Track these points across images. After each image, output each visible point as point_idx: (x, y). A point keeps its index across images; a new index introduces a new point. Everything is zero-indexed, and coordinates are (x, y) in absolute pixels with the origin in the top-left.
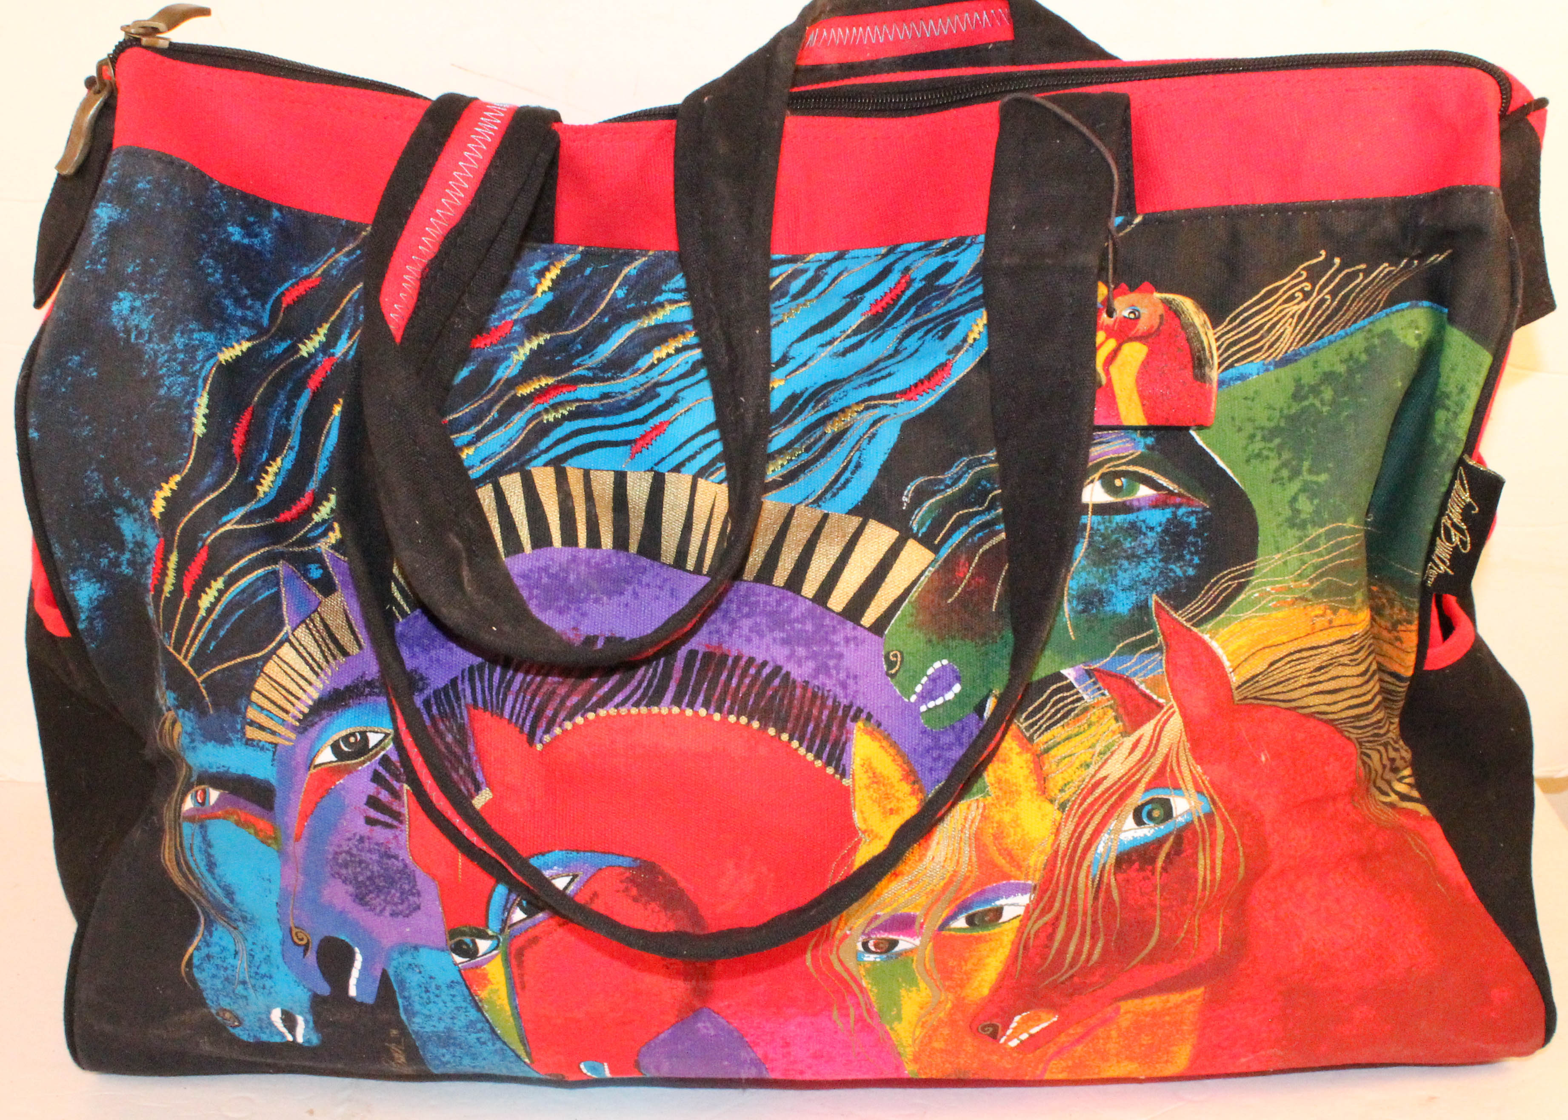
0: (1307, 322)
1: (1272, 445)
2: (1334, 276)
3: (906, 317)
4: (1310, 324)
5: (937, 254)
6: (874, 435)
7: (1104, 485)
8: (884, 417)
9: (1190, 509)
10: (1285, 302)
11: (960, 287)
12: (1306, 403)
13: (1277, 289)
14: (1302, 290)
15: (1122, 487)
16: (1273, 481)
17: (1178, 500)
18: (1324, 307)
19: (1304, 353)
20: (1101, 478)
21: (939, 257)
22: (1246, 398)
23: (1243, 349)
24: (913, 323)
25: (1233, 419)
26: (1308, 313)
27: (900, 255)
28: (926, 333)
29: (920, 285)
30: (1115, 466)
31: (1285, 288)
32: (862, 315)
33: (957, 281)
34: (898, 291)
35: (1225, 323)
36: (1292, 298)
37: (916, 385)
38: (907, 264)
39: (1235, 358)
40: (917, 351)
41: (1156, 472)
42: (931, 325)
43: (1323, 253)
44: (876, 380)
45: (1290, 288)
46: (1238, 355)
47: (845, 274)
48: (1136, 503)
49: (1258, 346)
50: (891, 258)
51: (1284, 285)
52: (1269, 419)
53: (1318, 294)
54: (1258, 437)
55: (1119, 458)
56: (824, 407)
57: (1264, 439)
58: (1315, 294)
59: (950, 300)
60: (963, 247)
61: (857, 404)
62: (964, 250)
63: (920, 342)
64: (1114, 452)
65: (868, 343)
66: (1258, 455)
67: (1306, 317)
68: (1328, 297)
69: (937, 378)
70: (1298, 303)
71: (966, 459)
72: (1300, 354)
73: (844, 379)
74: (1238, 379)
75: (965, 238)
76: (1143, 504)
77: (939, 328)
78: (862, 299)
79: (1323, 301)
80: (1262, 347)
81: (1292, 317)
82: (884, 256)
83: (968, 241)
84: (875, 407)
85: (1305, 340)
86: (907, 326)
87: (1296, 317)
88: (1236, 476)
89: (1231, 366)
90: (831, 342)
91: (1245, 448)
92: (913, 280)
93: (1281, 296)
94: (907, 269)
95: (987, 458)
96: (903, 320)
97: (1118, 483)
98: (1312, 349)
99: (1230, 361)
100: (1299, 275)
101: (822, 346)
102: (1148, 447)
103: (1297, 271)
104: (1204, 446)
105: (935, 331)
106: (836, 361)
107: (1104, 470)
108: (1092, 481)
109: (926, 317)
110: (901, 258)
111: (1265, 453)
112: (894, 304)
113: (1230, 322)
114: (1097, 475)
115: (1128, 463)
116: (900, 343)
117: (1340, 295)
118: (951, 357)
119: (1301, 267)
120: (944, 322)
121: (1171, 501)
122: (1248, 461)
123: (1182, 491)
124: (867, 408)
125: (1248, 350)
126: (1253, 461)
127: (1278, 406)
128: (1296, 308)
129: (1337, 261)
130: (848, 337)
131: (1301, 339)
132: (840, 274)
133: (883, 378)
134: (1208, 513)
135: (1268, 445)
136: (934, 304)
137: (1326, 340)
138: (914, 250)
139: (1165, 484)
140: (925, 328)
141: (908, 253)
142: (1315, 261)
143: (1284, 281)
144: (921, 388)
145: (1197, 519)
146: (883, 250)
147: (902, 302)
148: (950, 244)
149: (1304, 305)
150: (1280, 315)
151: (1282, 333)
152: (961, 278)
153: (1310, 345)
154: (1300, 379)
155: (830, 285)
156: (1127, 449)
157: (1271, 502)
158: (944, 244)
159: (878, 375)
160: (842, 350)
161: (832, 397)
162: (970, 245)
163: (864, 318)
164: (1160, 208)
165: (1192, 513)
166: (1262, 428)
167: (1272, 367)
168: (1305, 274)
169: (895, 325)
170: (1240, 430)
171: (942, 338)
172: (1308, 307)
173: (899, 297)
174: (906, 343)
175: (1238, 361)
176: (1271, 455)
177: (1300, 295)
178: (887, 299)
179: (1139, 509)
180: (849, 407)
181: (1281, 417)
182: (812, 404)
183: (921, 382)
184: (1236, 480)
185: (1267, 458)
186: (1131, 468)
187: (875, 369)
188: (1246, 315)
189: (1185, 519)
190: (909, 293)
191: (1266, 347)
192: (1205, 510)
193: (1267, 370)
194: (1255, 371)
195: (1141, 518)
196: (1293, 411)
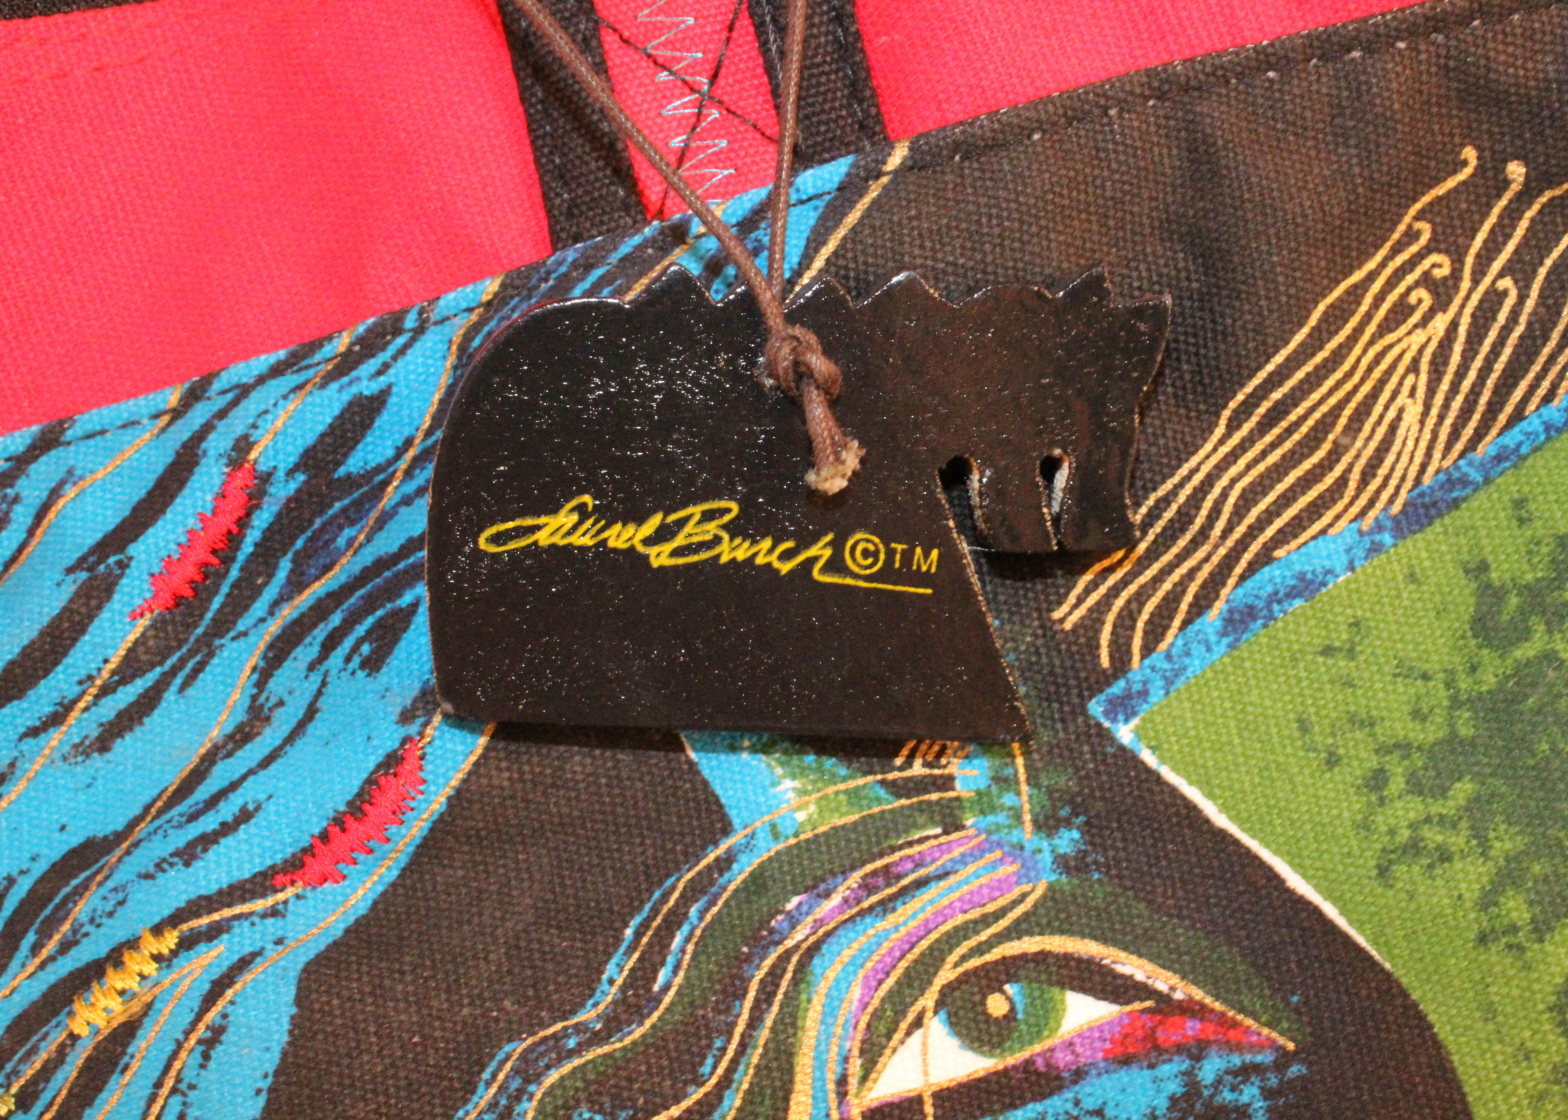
0: (1461, 374)
1: (1448, 807)
2: (1511, 215)
3: (271, 592)
4: (1472, 375)
5: (328, 378)
6: (217, 1033)
7: (955, 1025)
8: (244, 964)
9: (1236, 1060)
10: (1385, 328)
11: (409, 474)
12: (1526, 651)
13: (1356, 293)
14: (1426, 280)
15: (1011, 1016)
16: (1483, 939)
17: (1192, 1027)
18: (1502, 317)
19: (1476, 476)
20: (940, 1005)
21: (334, 386)
22: (1328, 651)
23: (1287, 499)
24: (288, 612)
25: (1304, 726)
26: (1458, 348)
27: (221, 402)
28: (330, 644)
29: (293, 486)
30: (980, 950)
31: (1376, 287)
32: (135, 616)
33: (400, 452)
34: (227, 522)
35: (1220, 431)
36: (1402, 311)
37: (325, 837)
38: (239, 430)
39: (1270, 532)
40: (311, 712)
41: (1105, 940)
42: (336, 619)
43: (1470, 154)
44: (207, 840)
45: (1390, 285)
46: (1278, 523)
47: (70, 492)
48: (1063, 1059)
49: (1329, 480)
50: (199, 415)
51: (1371, 277)
52: (1417, 715)
53: (1476, 282)
54: (1397, 784)
55: (986, 921)
56: (65, 947)
57: (1416, 787)
58: (1466, 284)
59: (381, 523)
60: (401, 341)
61: (157, 930)
62: (402, 351)
63: (316, 679)
64: (969, 902)
65: (170, 695)
66: (1414, 847)
67: (1456, 358)
68: (1506, 283)
69: (385, 802)
70: (1424, 323)
71: (519, 1047)
72: (1464, 482)
73: (119, 837)
74: (1292, 594)
75: (398, 318)
76: (1085, 1056)
77: (360, 630)
78: (122, 566)
79: (1495, 298)
80: (1342, 481)
81: (1414, 368)
82: (177, 414)
83: (410, 321)
84: (214, 932)
85: (1468, 431)
86: (274, 627)
87: (1424, 366)
88: (1360, 927)
89: (1265, 558)
90: (56, 719)
91: (1365, 826)
92: (267, 478)
93: (1368, 317)
94: (243, 445)
95: (579, 1028)
96: (259, 607)
97: (996, 1005)
98: (1499, 459)
99: (1255, 547)
100: (1411, 236)
101: (34, 732)
102: (1062, 863)
103: (1402, 228)
104: (1233, 829)
105: (348, 643)
106: (84, 770)
107: (946, 975)
108: (918, 1023)
109: (319, 589)
110: (222, 414)
111: (1433, 836)
112: (227, 561)
113: (1233, 425)
114: (929, 1000)
115: (1015, 931)
116: (261, 685)
117: (1542, 272)
118: (413, 729)
119: (1413, 211)
120: (370, 604)
121: (1166, 1035)
122: (1383, 871)
123: (1198, 994)
124: (187, 943)
125: (1303, 502)
126: (1400, 870)
127: (1432, 666)
128: (1419, 337)
129: (1516, 171)
130: (106, 690)
131: (1455, 435)
132: (55, 493)
133: (227, 829)
134: (1295, 1070)
135: (1437, 808)
136: (341, 541)
137: (1533, 423)
138: (261, 380)
139: (1140, 977)
140: (320, 633)
141: (244, 391)
142: (1451, 183)
143: (1371, 265)
144: (340, 841)
145: (1267, 1094)
146: (172, 397)
147: (247, 547)
148: (361, 340)
149: (1440, 323)
150: (1377, 374)
151: (1393, 428)
152: (409, 442)
153: (1487, 448)
154: (1483, 567)
155: (31, 532)
156: (1001, 886)
157: (1490, 1012)
158: (341, 343)
159: (209, 823)
160: (94, 733)
161: (81, 910)
162: (420, 331)
163: (144, 622)
164: (955, 111)
165: (1245, 1072)
166: (1404, 748)
167: (1387, 538)
168: (1426, 230)
169: (241, 625)
170: (1332, 761)
171: (373, 664)
172: (1454, 325)
173: (233, 539)
174: (277, 685)
175: (1283, 537)
176: (1457, 841)
177: (1423, 297)
178: (202, 554)
179: (1079, 1075)
180: (133, 944)
181: (1455, 703)
182: (31, 937)
183: (339, 821)
184: (1360, 940)
185: (1444, 856)
186: (1030, 945)
187: (203, 792)
188: (1277, 395)
189: (1227, 1096)
190: (262, 520)
191: (1355, 476)
192: (1284, 1059)
193: (1376, 549)
194: (1339, 562)
195: (1089, 1104)
196: (1489, 680)
